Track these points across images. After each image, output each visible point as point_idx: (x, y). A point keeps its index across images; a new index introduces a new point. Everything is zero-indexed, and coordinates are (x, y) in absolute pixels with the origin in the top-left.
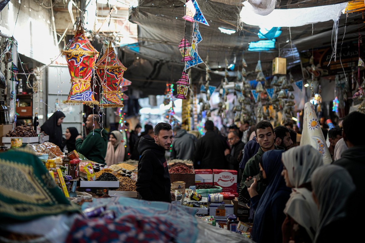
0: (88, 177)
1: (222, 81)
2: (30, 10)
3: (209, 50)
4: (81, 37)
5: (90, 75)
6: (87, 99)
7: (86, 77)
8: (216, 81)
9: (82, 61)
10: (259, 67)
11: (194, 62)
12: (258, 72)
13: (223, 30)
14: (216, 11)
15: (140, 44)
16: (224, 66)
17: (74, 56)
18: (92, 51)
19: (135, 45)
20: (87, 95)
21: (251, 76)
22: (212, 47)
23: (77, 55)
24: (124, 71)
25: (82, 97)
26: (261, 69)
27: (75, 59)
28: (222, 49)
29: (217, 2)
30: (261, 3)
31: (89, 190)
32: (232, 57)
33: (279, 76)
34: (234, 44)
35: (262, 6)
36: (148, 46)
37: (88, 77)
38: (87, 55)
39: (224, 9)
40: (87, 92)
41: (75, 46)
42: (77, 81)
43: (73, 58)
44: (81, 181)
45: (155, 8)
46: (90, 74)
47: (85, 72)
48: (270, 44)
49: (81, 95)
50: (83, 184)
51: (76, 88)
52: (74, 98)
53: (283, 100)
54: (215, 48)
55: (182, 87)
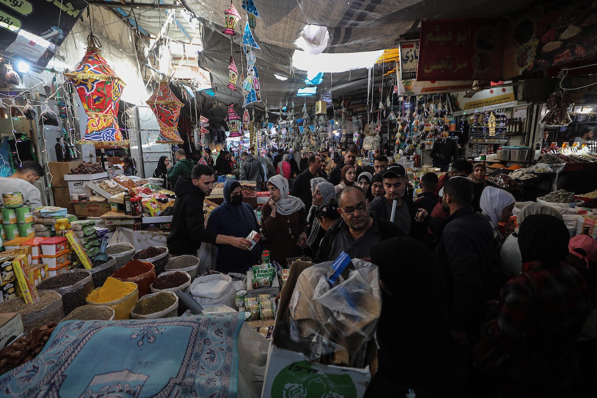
0: (152, 213)
1: (278, 120)
2: (112, 55)
3: (268, 95)
4: (92, 56)
5: (111, 108)
6: (108, 139)
7: (106, 111)
8: (274, 119)
9: (95, 88)
10: (304, 109)
11: (252, 99)
12: (304, 112)
13: (278, 77)
14: (271, 54)
15: (214, 89)
16: (278, 108)
17: (82, 82)
18: (107, 74)
19: (210, 90)
20: (108, 133)
21: (298, 115)
22: (270, 92)
23: (87, 80)
24: (180, 107)
25: (102, 136)
26: (306, 111)
27: (85, 85)
28: (277, 94)
29: (272, 45)
30: (315, 38)
31: (153, 225)
32: (285, 101)
33: (319, 115)
34: (286, 89)
35: (315, 42)
36: (220, 91)
37: (108, 111)
38: (101, 80)
39: (279, 52)
40: (109, 130)
41: (83, 68)
42: (94, 116)
43: (81, 84)
44: (143, 218)
45: (219, 53)
46: (110, 106)
47: (103, 103)
48: (313, 91)
49: (100, 134)
50: (146, 220)
51: (92, 124)
52: (89, 138)
53: (321, 134)
54: (272, 93)
55: (233, 123)
